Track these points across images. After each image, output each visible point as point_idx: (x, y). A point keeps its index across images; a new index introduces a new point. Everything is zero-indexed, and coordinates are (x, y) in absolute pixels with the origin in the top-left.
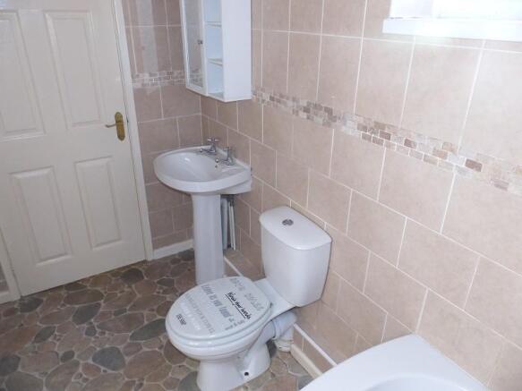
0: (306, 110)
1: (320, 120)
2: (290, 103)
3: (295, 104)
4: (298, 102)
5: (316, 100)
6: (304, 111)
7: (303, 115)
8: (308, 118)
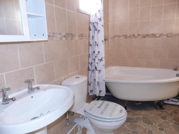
0: (65, 36)
1: (69, 38)
2: (58, 36)
3: (61, 35)
4: (62, 34)
5: (68, 32)
6: (65, 37)
7: (64, 39)
8: (66, 39)
